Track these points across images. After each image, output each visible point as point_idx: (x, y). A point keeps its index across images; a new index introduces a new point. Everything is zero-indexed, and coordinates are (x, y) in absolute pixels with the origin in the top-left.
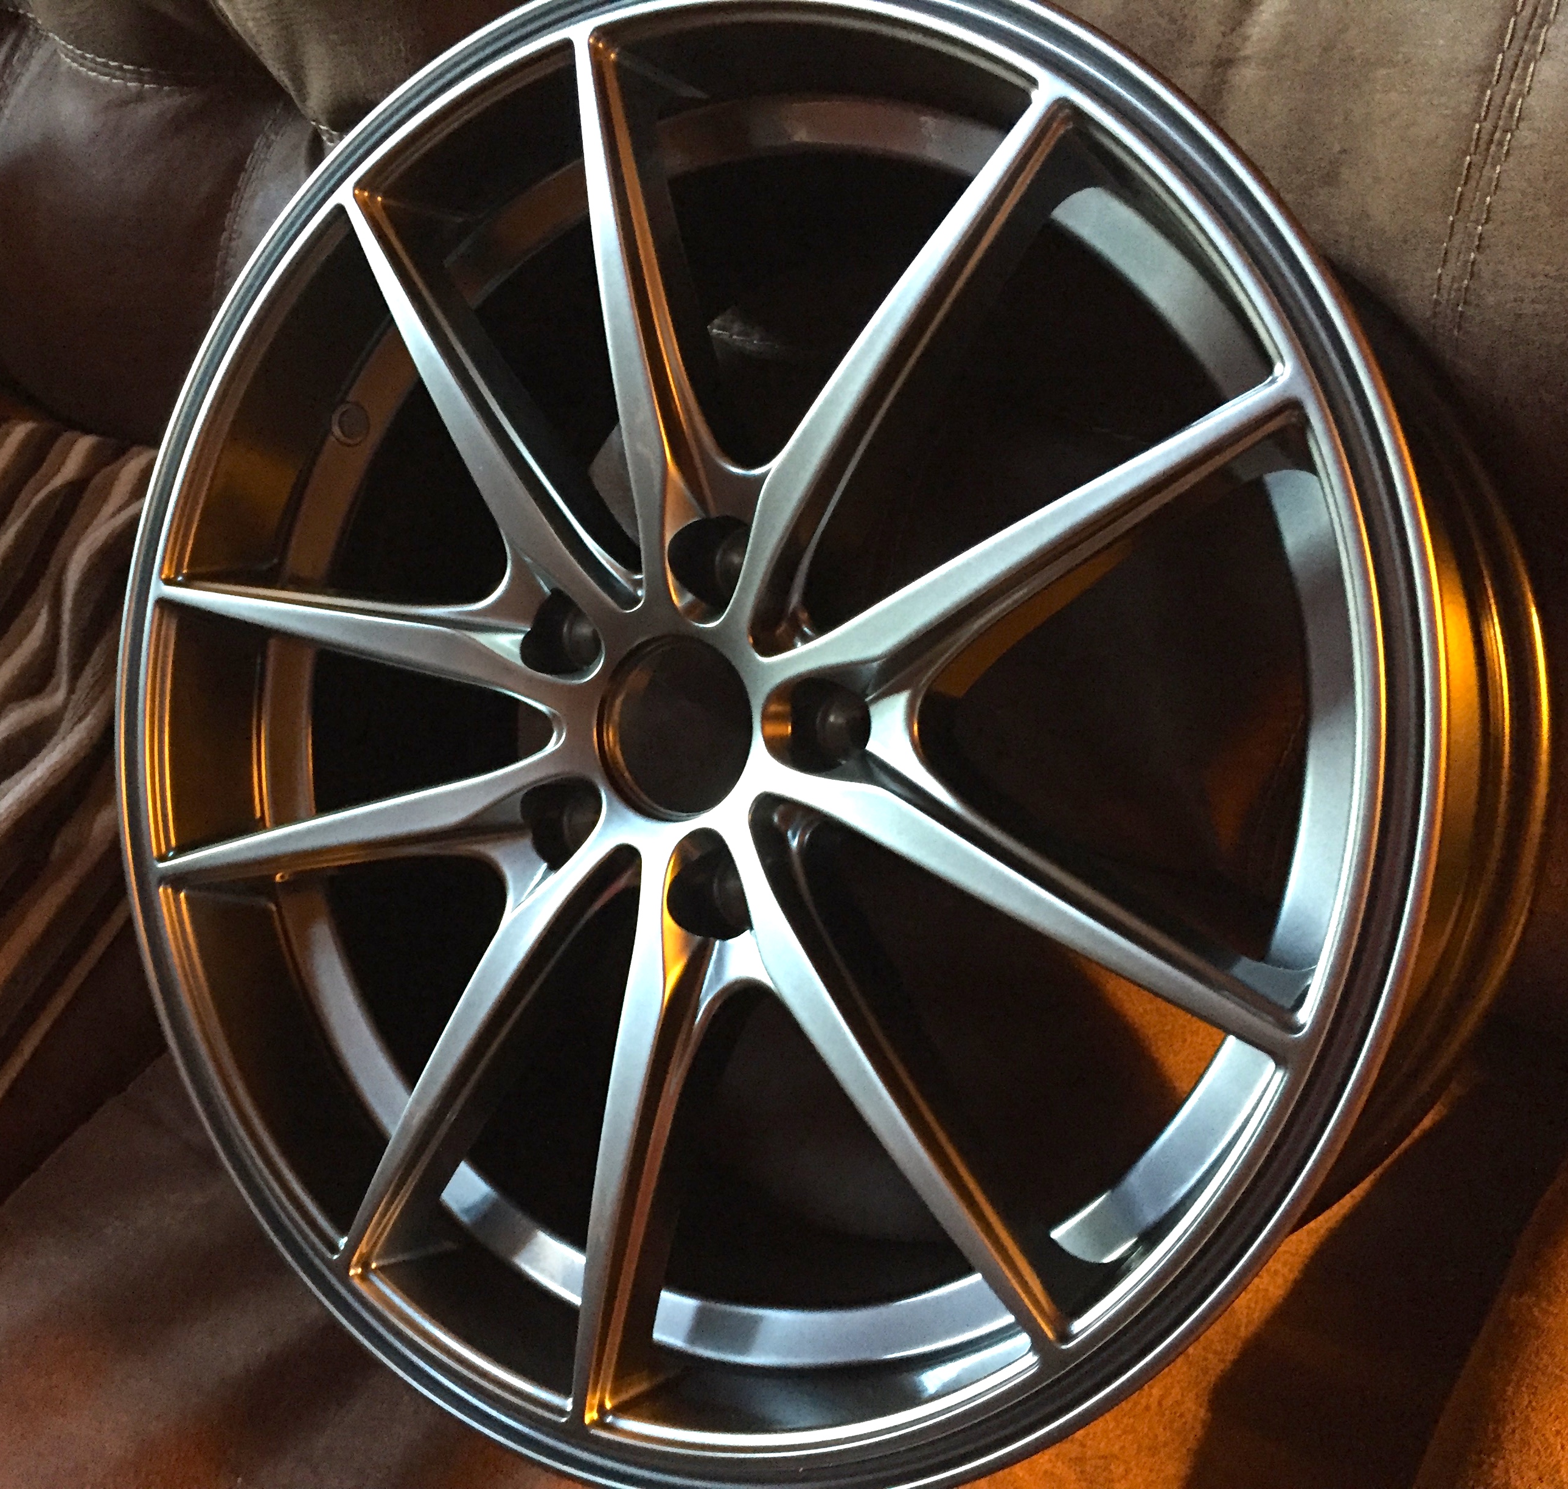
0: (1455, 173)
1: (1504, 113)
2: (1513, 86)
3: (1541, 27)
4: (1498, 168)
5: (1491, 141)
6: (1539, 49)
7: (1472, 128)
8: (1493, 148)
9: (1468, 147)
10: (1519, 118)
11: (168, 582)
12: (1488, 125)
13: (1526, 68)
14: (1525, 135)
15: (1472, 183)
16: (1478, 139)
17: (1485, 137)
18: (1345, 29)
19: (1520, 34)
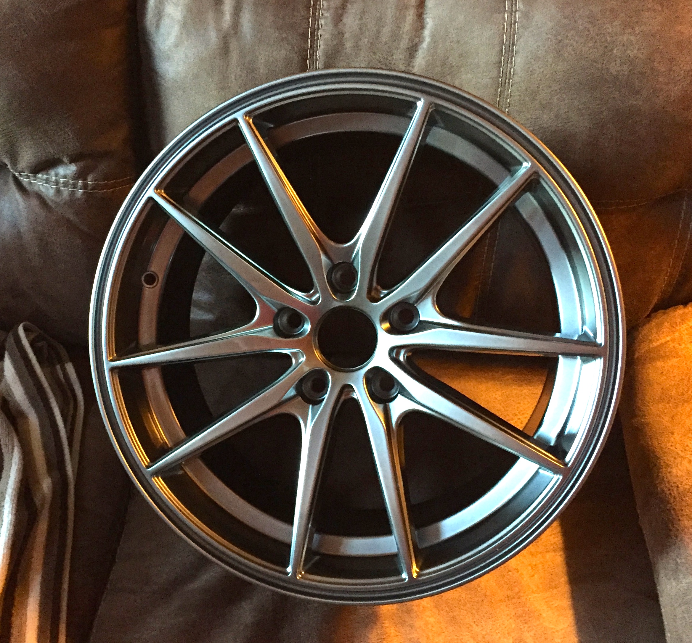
0: (496, 95)
1: (508, 74)
2: (509, 65)
3: (513, 46)
4: (510, 90)
5: (505, 83)
6: (515, 53)
7: (499, 80)
8: (507, 84)
9: (499, 86)
10: (513, 74)
11: (112, 361)
12: (504, 78)
13: (512, 59)
14: (516, 78)
15: (502, 96)
16: (501, 83)
17: (503, 82)
18: (448, 58)
19: (507, 49)
